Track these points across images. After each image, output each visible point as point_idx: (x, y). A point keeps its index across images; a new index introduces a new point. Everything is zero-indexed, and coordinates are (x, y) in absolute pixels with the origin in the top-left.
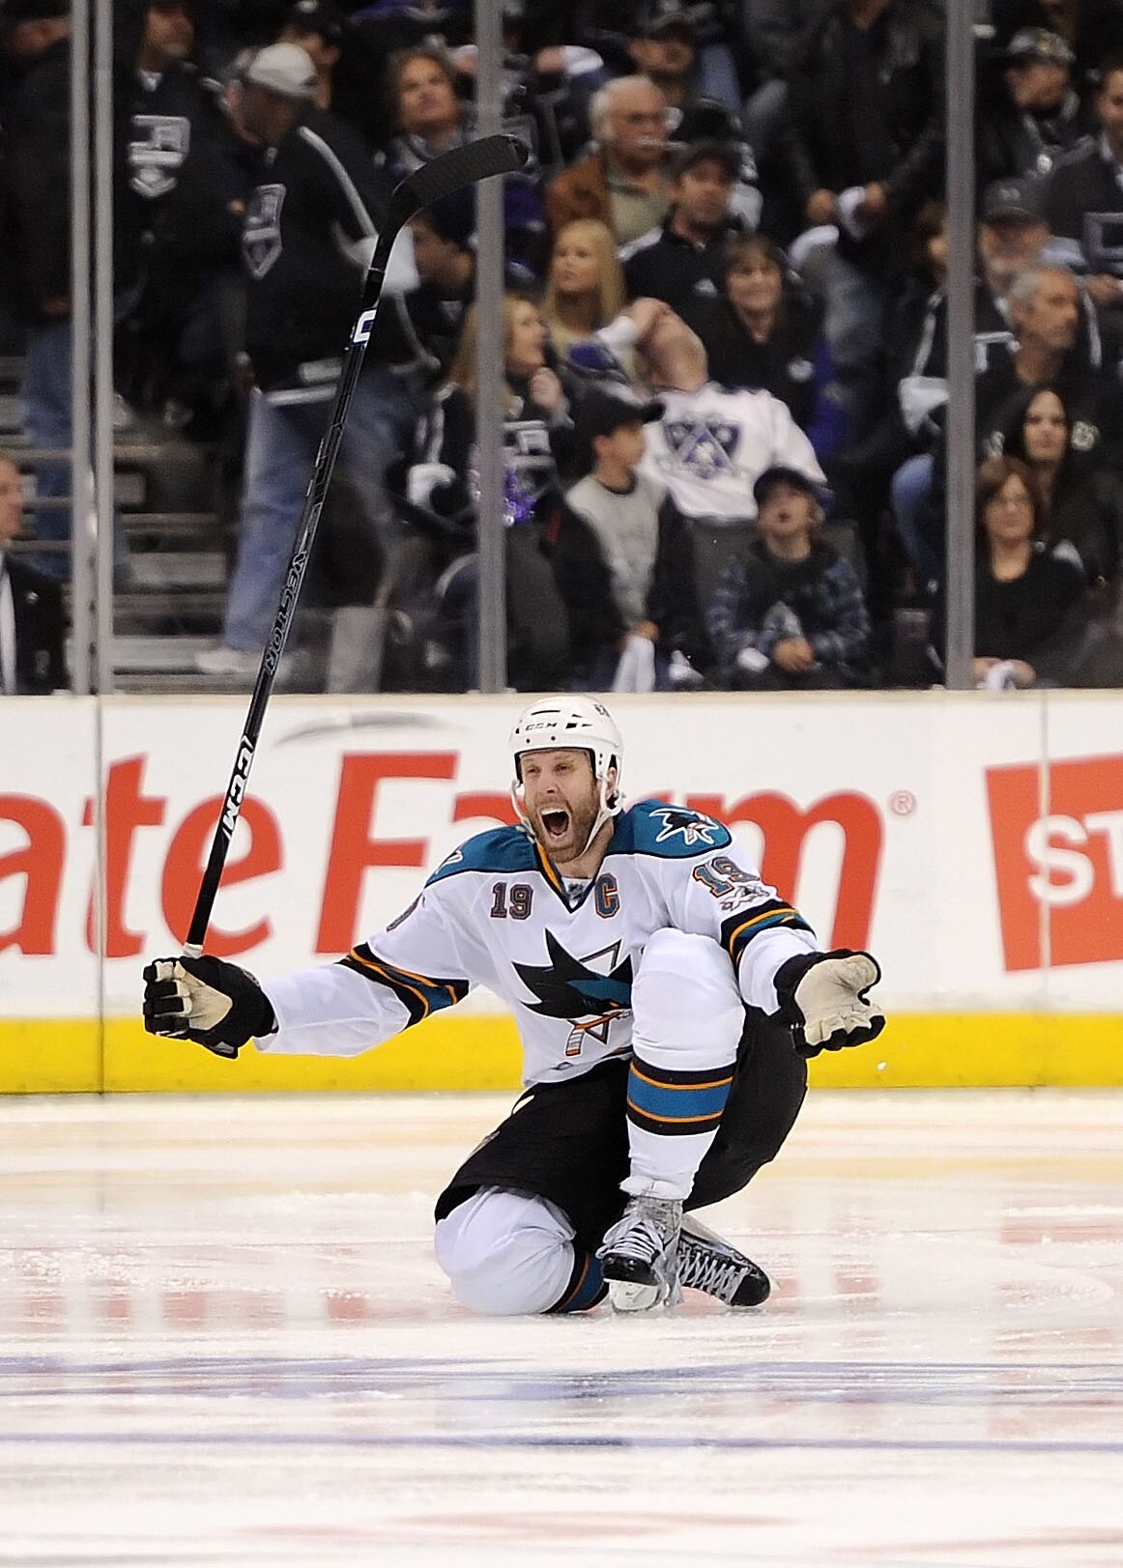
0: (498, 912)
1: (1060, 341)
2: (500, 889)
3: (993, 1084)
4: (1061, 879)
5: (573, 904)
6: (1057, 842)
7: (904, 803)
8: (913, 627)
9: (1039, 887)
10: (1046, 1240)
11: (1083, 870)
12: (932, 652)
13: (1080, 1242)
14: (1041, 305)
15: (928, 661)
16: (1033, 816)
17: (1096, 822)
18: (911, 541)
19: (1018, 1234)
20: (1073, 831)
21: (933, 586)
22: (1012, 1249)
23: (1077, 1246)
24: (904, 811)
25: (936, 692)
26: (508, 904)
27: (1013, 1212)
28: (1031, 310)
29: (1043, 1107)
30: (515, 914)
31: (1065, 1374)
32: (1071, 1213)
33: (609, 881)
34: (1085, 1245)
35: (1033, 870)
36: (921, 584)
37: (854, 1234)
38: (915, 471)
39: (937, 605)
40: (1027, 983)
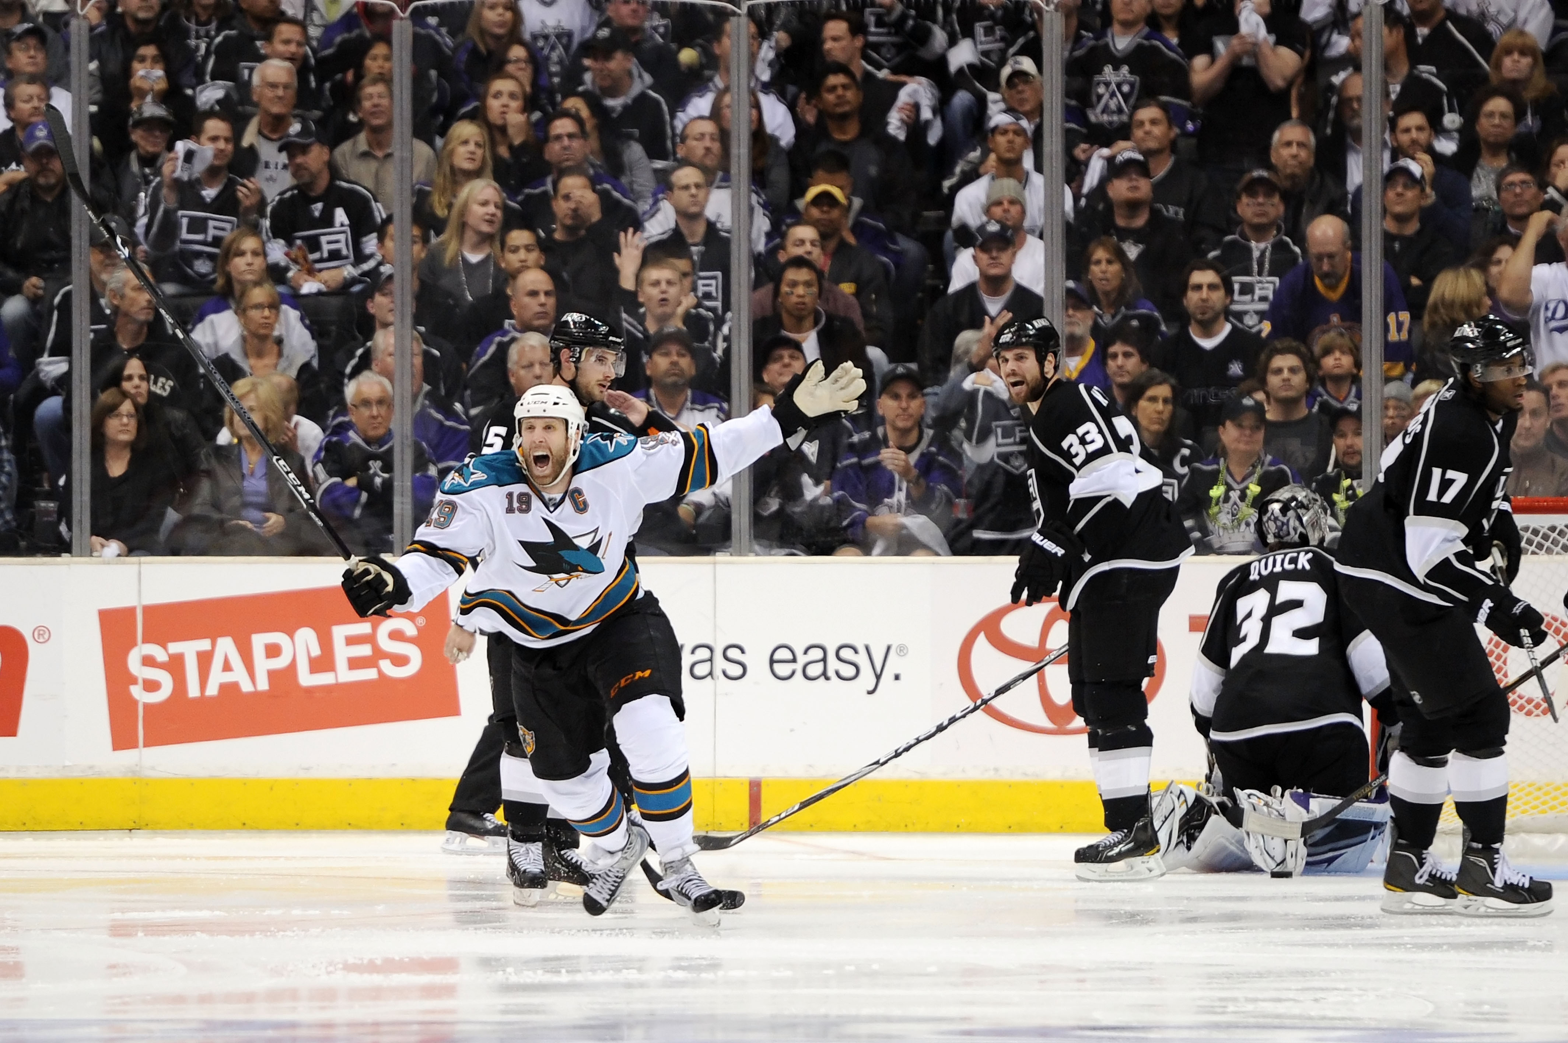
0: (510, 510)
1: (143, 317)
2: (510, 495)
3: (103, 828)
4: (151, 686)
5: (552, 509)
6: (148, 661)
7: (43, 633)
8: (47, 512)
9: (136, 691)
10: (140, 934)
11: (165, 679)
12: (63, 528)
13: (164, 935)
14: (129, 293)
15: (59, 535)
16: (134, 644)
17: (175, 648)
18: (47, 453)
19: (120, 930)
20: (161, 655)
21: (62, 481)
22: (118, 941)
23: (161, 938)
24: (41, 640)
25: (65, 557)
26: (516, 505)
27: (118, 915)
28: (123, 297)
29: (139, 843)
30: (521, 511)
31: (153, 1026)
32: (157, 916)
33: (578, 491)
34: (167, 938)
35: (134, 681)
36: (54, 482)
37: (7, 931)
38: (52, 405)
39: (64, 497)
40: (128, 757)
